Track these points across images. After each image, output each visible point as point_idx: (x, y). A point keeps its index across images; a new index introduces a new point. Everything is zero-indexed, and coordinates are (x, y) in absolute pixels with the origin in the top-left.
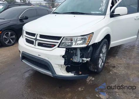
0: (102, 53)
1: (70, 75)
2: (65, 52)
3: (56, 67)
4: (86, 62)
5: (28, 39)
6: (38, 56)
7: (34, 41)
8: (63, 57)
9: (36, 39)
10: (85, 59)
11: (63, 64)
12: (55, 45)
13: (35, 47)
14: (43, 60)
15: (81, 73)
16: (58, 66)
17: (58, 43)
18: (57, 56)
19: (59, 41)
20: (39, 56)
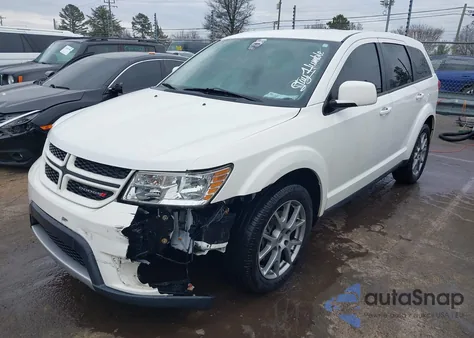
0: (280, 229)
1: (148, 291)
2: (133, 217)
3: (105, 263)
4: (205, 253)
5: (52, 170)
6: (60, 220)
7: (60, 172)
8: (126, 232)
9: (65, 170)
10: (203, 245)
11: (124, 255)
12: (110, 193)
13: (59, 192)
14: (73, 236)
15: (192, 288)
16: (109, 259)
17: (118, 186)
18: (108, 229)
19: (122, 182)
20: (64, 223)
